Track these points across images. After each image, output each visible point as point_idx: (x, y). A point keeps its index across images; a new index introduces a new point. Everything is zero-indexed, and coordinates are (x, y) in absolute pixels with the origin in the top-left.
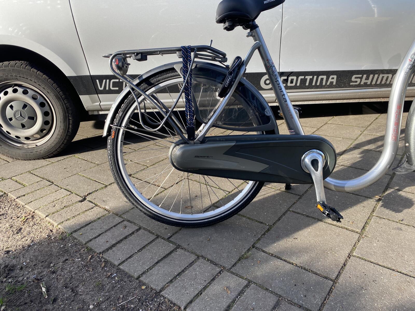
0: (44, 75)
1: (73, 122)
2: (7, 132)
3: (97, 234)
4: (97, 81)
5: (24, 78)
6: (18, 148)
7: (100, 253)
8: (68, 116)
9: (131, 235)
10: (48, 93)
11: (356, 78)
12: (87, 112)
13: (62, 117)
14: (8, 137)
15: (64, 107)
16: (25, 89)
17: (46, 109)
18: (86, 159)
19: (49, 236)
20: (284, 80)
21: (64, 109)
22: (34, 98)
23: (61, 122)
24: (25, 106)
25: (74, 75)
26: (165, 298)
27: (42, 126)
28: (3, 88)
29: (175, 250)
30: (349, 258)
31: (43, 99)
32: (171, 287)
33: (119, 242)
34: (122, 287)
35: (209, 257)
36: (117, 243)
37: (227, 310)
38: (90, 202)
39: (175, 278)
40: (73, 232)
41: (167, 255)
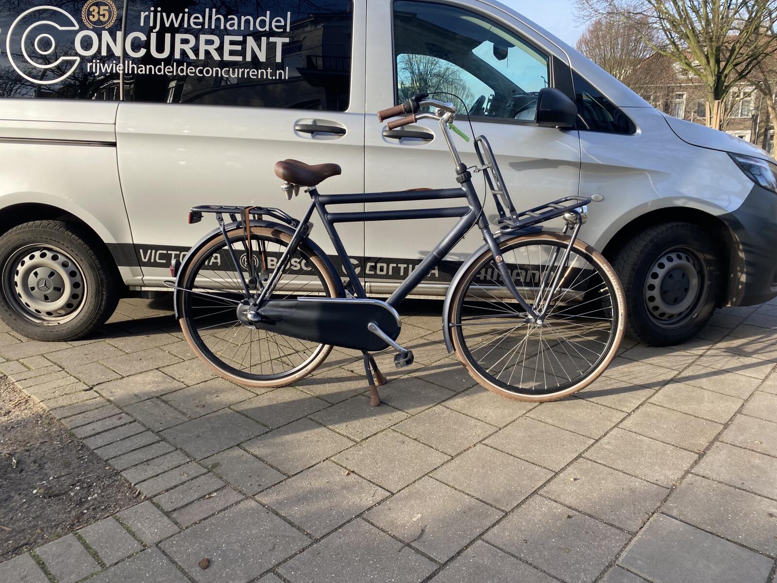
0: (79, 239)
1: (108, 298)
2: (26, 303)
3: (87, 423)
4: (141, 251)
5: (56, 241)
6: (36, 325)
7: (81, 439)
8: (102, 291)
9: (121, 426)
10: (81, 260)
12: (128, 287)
13: (94, 291)
14: (27, 310)
15: (97, 278)
16: (55, 253)
17: (77, 279)
18: (116, 346)
20: (371, 267)
21: (98, 281)
22: (64, 265)
23: (92, 296)
24: (52, 274)
25: (113, 241)
26: (122, 476)
27: (69, 300)
28: (30, 251)
29: (158, 442)
30: (324, 460)
31: (75, 267)
32: (132, 470)
33: (106, 431)
34: (87, 467)
35: (187, 450)
36: (103, 432)
37: (171, 489)
38: (96, 391)
39: (142, 463)
40: (63, 418)
41: (147, 445)
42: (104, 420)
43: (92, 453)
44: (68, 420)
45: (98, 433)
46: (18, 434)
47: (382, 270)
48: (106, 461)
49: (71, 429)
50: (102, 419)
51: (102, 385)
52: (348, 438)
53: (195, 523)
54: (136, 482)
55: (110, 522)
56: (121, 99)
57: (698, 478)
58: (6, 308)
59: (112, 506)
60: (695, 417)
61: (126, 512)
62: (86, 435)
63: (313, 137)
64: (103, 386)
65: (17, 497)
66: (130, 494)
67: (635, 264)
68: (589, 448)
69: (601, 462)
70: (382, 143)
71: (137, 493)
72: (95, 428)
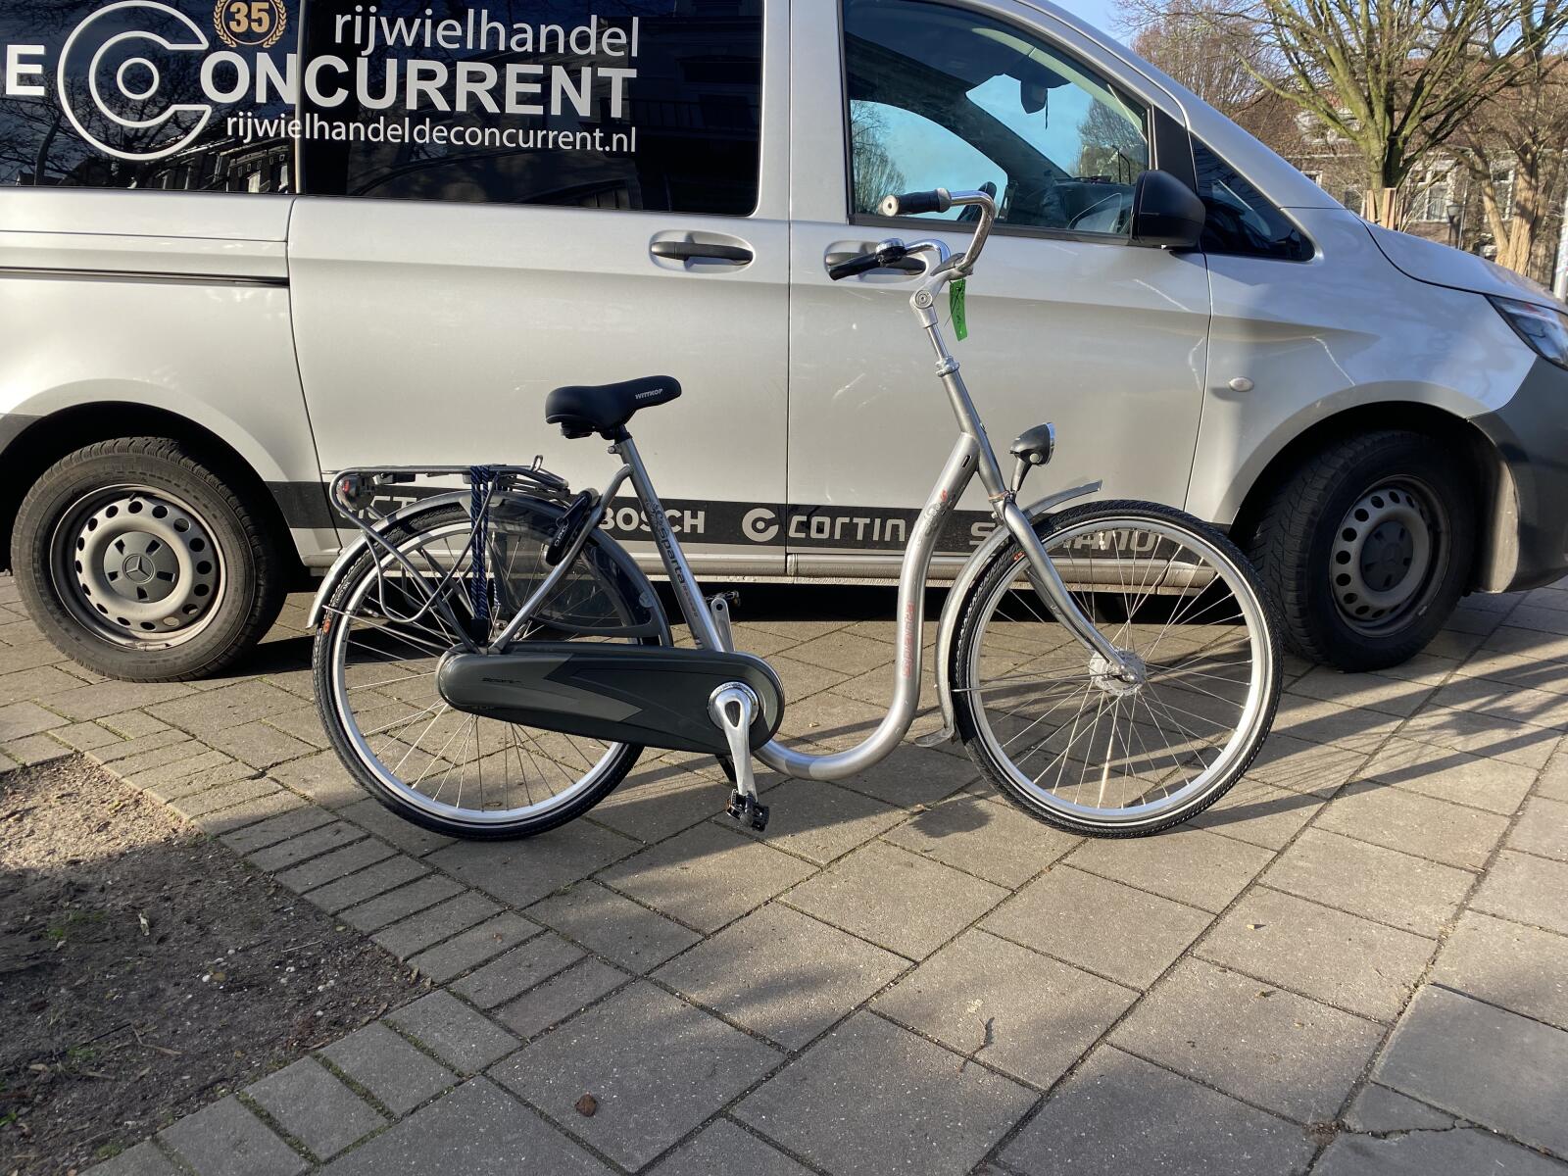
0: (210, 474)
1: (268, 592)
2: (99, 605)
3: (273, 841)
5: (162, 479)
6: (120, 649)
7: (270, 873)
8: (257, 576)
9: (345, 846)
10: (215, 517)
11: (980, 529)
12: (308, 569)
13: (241, 579)
14: (100, 619)
15: (248, 552)
16: (160, 504)
17: (205, 555)
18: (287, 689)
19: (168, 839)
20: (800, 523)
21: (249, 558)
22: (179, 528)
23: (236, 590)
24: (153, 546)
25: (284, 479)
26: (374, 944)
27: (188, 597)
28: (107, 500)
29: (427, 876)
30: (767, 903)
31: (201, 532)
32: (393, 930)
33: (316, 857)
34: (299, 927)
35: (491, 890)
36: (311, 859)
37: (481, 966)
38: (274, 780)
39: (407, 917)
40: (223, 834)
41: (408, 883)
42: (307, 836)
43: (300, 901)
44: (234, 836)
45: (302, 862)
46: (136, 868)
47: (820, 530)
48: (332, 916)
49: (244, 856)
50: (302, 834)
51: (283, 766)
52: (802, 858)
53: (547, 1030)
54: (407, 954)
55: (377, 1033)
57: (1483, 917)
58: (58, 616)
59: (372, 1001)
60: (1454, 803)
61: (404, 1012)
62: (277, 866)
63: (688, 267)
64: (286, 767)
65: (171, 991)
66: (400, 977)
68: (1268, 866)
69: (1297, 893)
71: (413, 976)
72: (293, 852)
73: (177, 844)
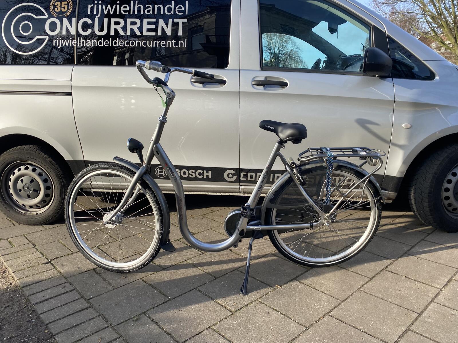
2: (16, 200)
3: (40, 290)
4: (89, 165)
5: (34, 159)
6: (22, 214)
7: (33, 304)
8: (64, 192)
9: (64, 293)
10: (51, 172)
13: (59, 192)
14: (17, 204)
15: (61, 184)
16: (34, 167)
17: (48, 184)
19: (7, 288)
20: (244, 175)
22: (40, 175)
23: (58, 196)
24: (32, 181)
25: (72, 159)
26: (55, 339)
27: (43, 198)
28: (18, 166)
29: (87, 308)
30: (207, 329)
31: (47, 176)
32: (64, 334)
33: (52, 298)
34: (33, 329)
35: (107, 316)
36: (50, 299)
38: (53, 265)
39: (72, 327)
40: (25, 286)
41: (79, 311)
42: (53, 289)
43: (39, 318)
44: (28, 288)
45: (46, 300)
47: (251, 177)
48: (46, 325)
49: (28, 296)
50: (52, 288)
51: (58, 259)
52: (226, 308)
56: (75, 63)
58: (3, 203)
62: (38, 301)
63: (204, 87)
67: (435, 173)
68: (414, 321)
69: (427, 336)
70: (251, 89)
72: (45, 295)
73: (9, 290)
